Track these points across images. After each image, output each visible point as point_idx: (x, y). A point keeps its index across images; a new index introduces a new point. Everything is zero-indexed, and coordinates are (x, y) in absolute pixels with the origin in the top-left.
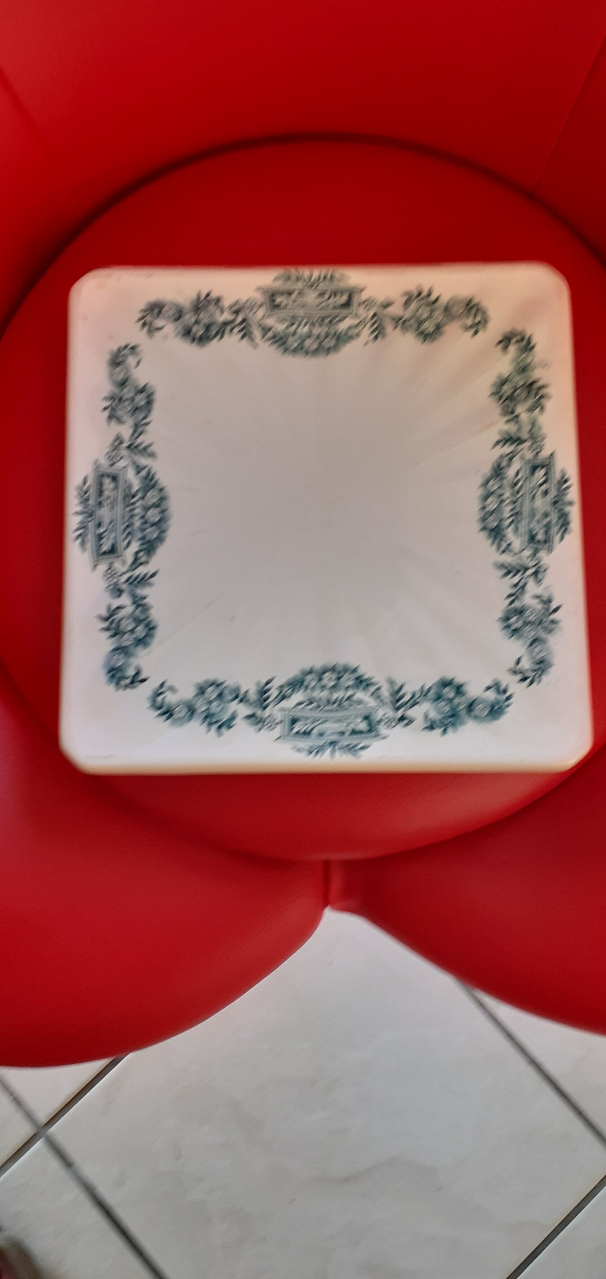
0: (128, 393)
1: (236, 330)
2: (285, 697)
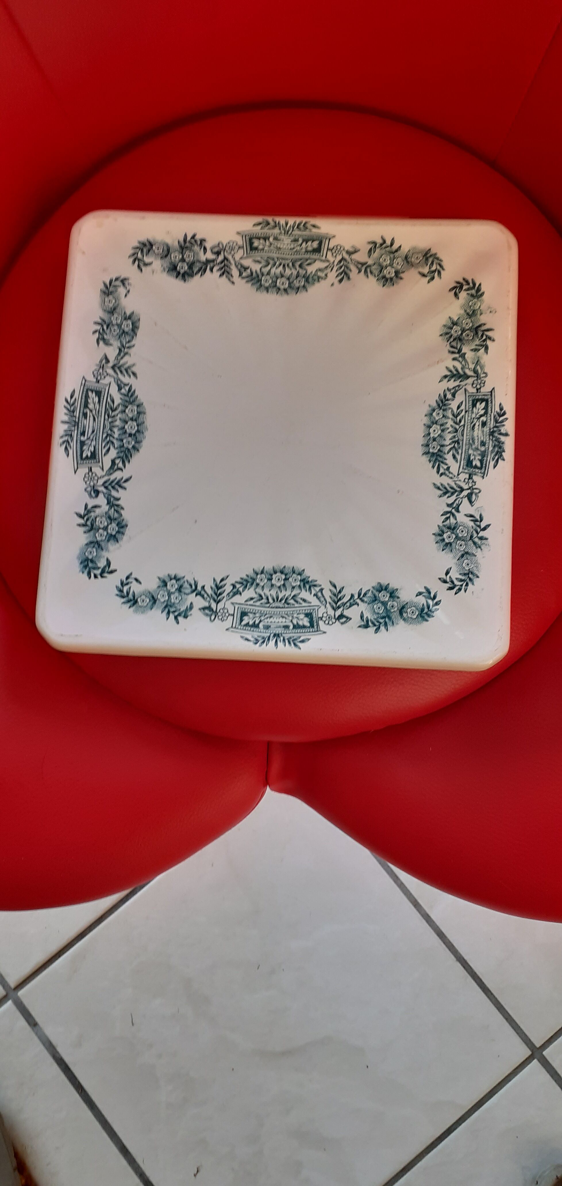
0: (116, 319)
1: (215, 269)
2: (238, 593)
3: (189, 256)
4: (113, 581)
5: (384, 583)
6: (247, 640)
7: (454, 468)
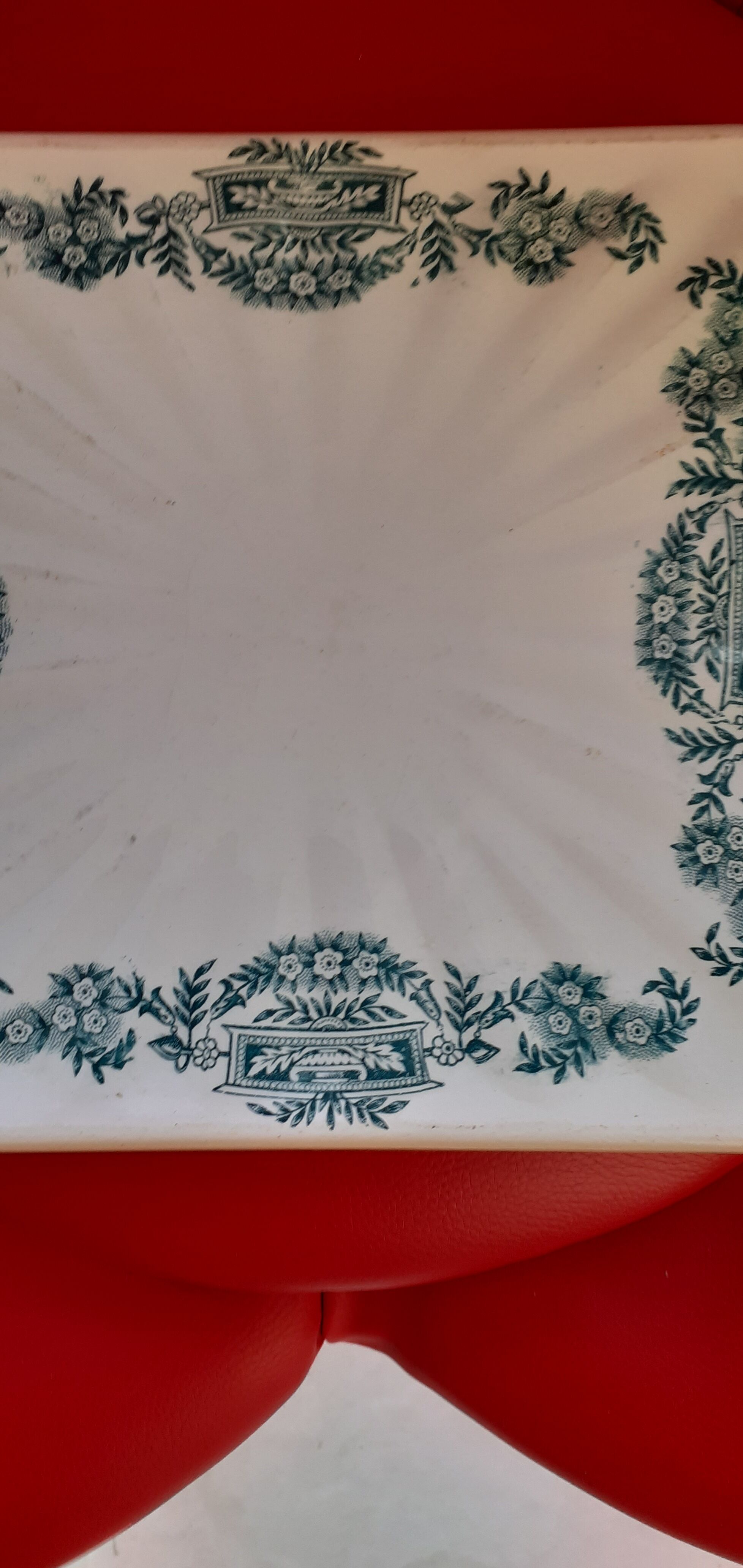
1: (150, 256)
2: (238, 1001)
3: (88, 230)
5: (569, 961)
6: (264, 1112)
7: (712, 692)
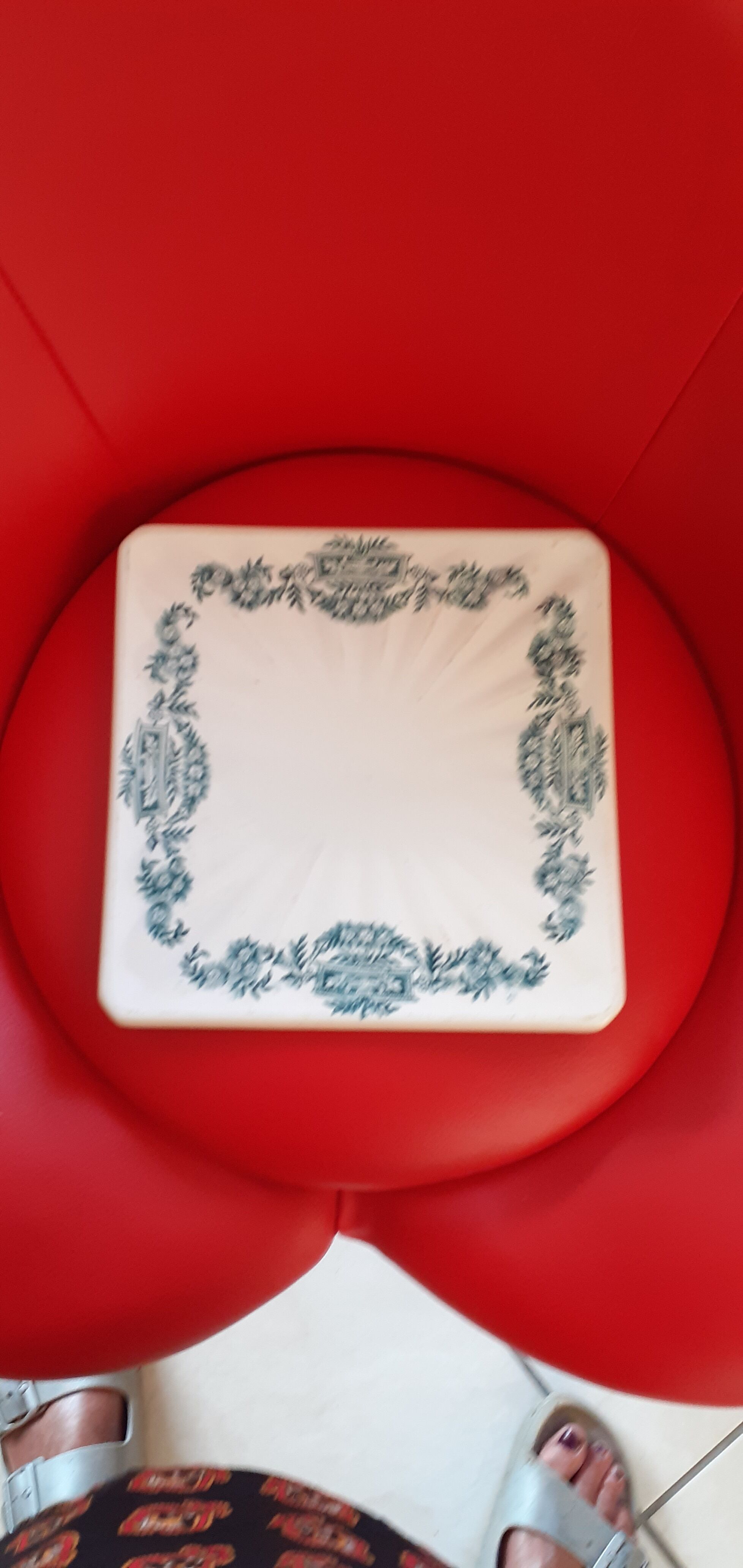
0: (480, 586)
1: (544, 687)
3: (558, 658)
4: (189, 599)
5: (193, 885)
6: (128, 742)
7: (326, 957)
